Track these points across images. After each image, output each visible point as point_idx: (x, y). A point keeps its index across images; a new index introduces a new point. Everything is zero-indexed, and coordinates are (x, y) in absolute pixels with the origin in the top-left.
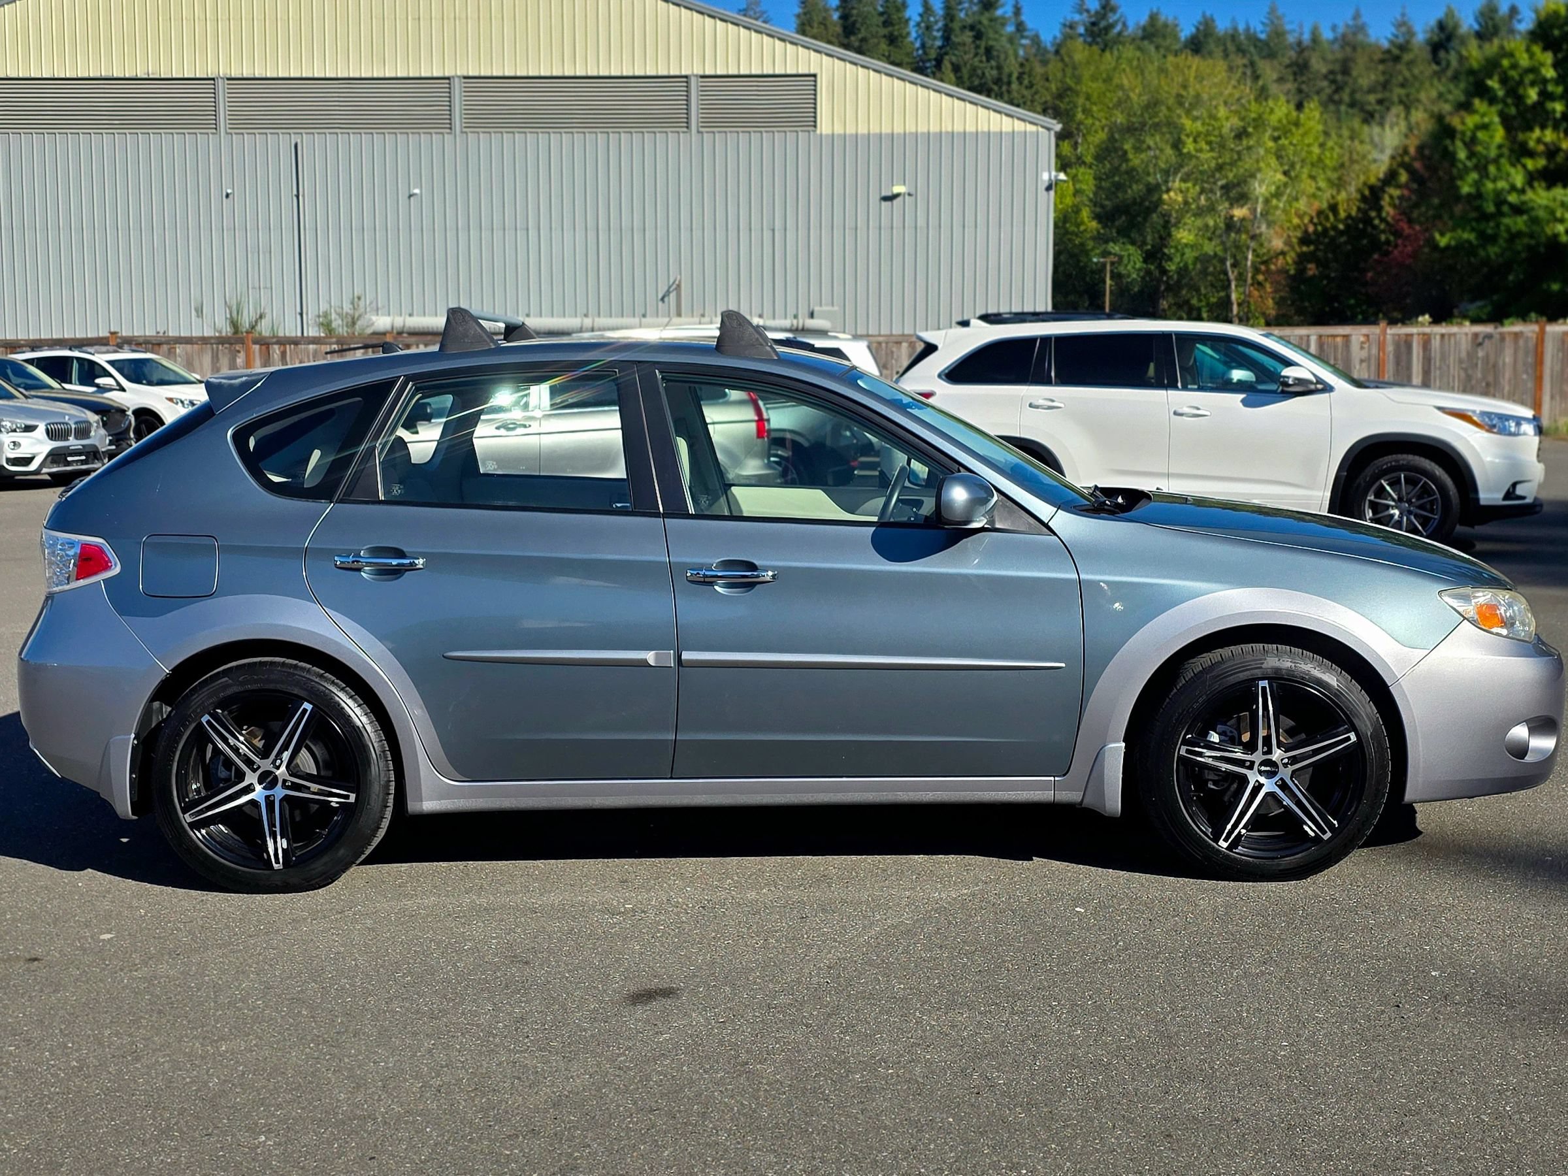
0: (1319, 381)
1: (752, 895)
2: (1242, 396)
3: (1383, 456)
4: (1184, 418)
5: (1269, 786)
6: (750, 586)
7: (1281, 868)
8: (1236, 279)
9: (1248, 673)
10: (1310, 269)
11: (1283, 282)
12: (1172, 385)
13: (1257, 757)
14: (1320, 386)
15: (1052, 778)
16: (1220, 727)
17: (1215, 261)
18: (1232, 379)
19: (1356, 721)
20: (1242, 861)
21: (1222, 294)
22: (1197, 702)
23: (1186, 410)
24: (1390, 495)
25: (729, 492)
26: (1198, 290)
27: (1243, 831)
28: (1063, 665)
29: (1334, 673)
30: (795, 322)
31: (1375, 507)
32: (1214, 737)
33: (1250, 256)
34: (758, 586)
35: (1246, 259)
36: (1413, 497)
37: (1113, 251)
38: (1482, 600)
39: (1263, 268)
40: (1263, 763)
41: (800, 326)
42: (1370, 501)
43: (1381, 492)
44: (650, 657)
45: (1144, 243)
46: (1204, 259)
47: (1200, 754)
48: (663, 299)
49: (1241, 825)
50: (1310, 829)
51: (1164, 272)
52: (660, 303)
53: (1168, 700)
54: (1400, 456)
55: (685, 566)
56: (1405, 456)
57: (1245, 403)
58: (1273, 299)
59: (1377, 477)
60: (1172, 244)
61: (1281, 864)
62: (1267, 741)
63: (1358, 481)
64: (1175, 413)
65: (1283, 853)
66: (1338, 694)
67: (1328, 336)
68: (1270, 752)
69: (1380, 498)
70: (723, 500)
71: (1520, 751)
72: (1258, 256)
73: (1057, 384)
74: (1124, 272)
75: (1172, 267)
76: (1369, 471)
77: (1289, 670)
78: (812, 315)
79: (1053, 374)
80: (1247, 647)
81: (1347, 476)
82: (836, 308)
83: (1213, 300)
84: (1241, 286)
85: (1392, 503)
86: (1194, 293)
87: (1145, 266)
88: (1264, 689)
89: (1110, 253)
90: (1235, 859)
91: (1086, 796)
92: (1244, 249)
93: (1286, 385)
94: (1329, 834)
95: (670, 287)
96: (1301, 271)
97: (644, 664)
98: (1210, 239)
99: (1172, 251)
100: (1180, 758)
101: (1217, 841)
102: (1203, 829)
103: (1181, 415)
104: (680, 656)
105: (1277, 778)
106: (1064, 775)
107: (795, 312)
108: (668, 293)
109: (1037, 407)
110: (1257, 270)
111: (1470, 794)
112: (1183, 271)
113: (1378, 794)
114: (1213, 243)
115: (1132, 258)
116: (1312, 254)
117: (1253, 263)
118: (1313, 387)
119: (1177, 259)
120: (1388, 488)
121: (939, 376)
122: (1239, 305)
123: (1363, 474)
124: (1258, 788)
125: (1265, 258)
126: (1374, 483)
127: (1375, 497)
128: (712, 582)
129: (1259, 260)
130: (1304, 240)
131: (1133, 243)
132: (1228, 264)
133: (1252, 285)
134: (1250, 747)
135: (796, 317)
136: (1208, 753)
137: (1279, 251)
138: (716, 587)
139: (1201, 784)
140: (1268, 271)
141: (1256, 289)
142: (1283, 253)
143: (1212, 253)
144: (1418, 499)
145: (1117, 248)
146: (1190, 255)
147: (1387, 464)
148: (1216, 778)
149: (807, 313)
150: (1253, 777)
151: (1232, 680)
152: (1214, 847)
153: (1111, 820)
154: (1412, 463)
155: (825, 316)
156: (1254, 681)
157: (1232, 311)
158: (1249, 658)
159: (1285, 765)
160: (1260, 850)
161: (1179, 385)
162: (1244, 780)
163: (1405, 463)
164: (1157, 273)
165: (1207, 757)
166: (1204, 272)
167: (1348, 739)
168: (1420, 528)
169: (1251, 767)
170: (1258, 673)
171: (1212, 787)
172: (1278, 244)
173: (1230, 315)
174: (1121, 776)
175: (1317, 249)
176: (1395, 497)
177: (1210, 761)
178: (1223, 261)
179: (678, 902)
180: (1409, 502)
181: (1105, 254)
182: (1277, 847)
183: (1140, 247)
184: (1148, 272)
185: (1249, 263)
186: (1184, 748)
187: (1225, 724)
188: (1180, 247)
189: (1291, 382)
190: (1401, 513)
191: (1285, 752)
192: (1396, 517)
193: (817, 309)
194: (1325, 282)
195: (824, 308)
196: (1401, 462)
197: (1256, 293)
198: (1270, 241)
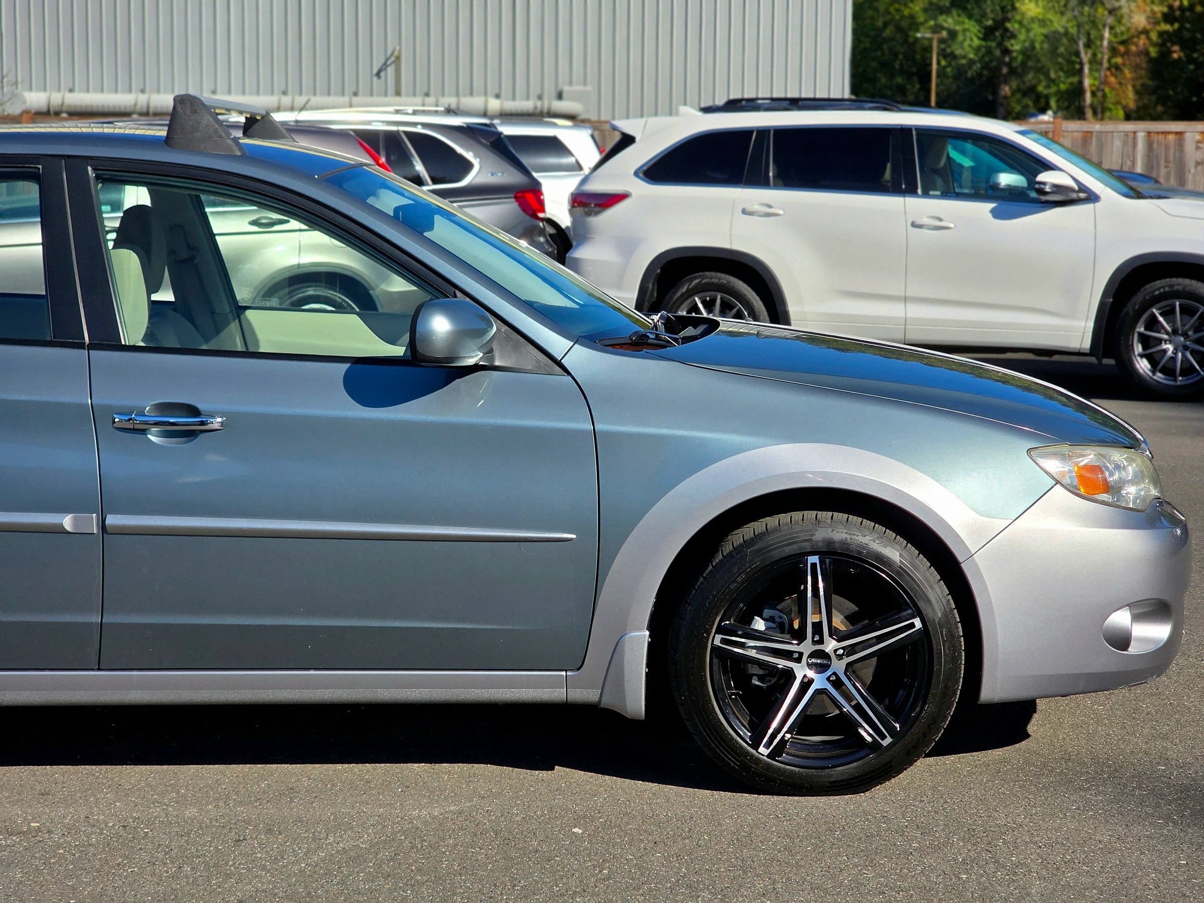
0: (1082, 188)
1: (191, 812)
2: (992, 205)
3: (1155, 280)
4: (924, 230)
5: (819, 682)
6: (190, 435)
7: (833, 779)
8: (1090, 62)
9: (795, 546)
10: (1175, 52)
11: (1144, 65)
12: (911, 191)
13: (807, 647)
14: (1082, 195)
15: (564, 673)
16: (767, 612)
17: (1065, 41)
18: (999, 184)
19: (922, 605)
20: (785, 770)
21: (1075, 80)
22: (734, 581)
23: (926, 221)
24: (1163, 327)
25: (242, 317)
26: (1047, 75)
27: (788, 736)
28: (574, 536)
29: (897, 546)
30: (539, 104)
31: (1146, 341)
32: (759, 624)
33: (1107, 34)
34: (202, 435)
35: (1102, 38)
36: (1189, 329)
37: (945, 25)
38: (1084, 461)
39: (1122, 49)
40: (813, 655)
41: (545, 110)
42: (1140, 334)
43: (1152, 324)
44: (68, 522)
45: (984, 15)
46: (1053, 39)
47: (742, 646)
48: (378, 74)
49: (785, 729)
50: (866, 733)
51: (1006, 51)
52: (375, 79)
53: (702, 579)
54: (1174, 280)
55: (110, 410)
56: (1180, 280)
57: (996, 214)
58: (1134, 86)
59: (1147, 305)
60: (1018, 17)
61: (832, 775)
62: (817, 627)
63: (1125, 310)
64: (914, 225)
65: (835, 762)
66: (901, 571)
67: (1158, 133)
68: (821, 641)
69: (1151, 330)
70: (234, 326)
71: (1121, 641)
72: (1115, 35)
73: (776, 187)
74: (958, 52)
75: (1016, 46)
76: (1138, 299)
77: (843, 543)
78: (560, 96)
79: (771, 174)
80: (797, 515)
81: (1112, 303)
82: (589, 88)
83: (1063, 87)
84: (1097, 70)
85: (1165, 337)
86: (1042, 77)
87: (984, 43)
88: (814, 565)
89: (943, 28)
90: (779, 769)
91: (604, 695)
92: (1100, 27)
93: (1042, 192)
94: (888, 740)
95: (387, 60)
96: (1165, 54)
97: (59, 530)
98: (1062, 13)
99: (1016, 26)
100: (715, 649)
101: (756, 747)
102: (741, 734)
103: (920, 226)
104: (104, 521)
105: (829, 673)
106: (579, 669)
107: (539, 92)
108: (384, 67)
109: (751, 214)
110: (1114, 51)
111: (1064, 692)
112: (1029, 53)
113: (947, 693)
114: (1065, 19)
115: (968, 34)
116: (1177, 33)
117: (1110, 42)
118: (1074, 196)
119: (1022, 37)
120: (1161, 319)
121: (636, 174)
122: (1093, 94)
123: (1132, 301)
124: (806, 684)
125: (1125, 37)
126: (1144, 312)
127: (1146, 329)
128: (144, 430)
129: (1119, 40)
130: (1168, 18)
131: (970, 17)
132: (1081, 44)
133: (1109, 69)
134: (800, 636)
135: (540, 97)
136: (752, 643)
137: (1140, 29)
138: (149, 436)
139: (743, 680)
140: (1127, 53)
141: (1112, 74)
142: (1146, 32)
143: (1061, 30)
144: (1196, 332)
145: (950, 20)
146: (1038, 31)
147: (1159, 289)
148: (761, 672)
149: (554, 93)
150: (802, 671)
151: (777, 554)
152: (752, 755)
153: (634, 723)
154: (1188, 288)
155: (577, 97)
156: (803, 555)
157: (1084, 100)
158: (797, 528)
159: (840, 657)
160: (808, 758)
161: (919, 191)
162: (789, 675)
163: (1180, 288)
164: (998, 53)
165: (751, 649)
166: (1054, 52)
167: (912, 625)
168: (1197, 367)
169: (798, 660)
170: (807, 546)
171: (757, 683)
172: (1140, 20)
173: (1082, 104)
174: (644, 670)
175: (1182, 27)
176: (1169, 329)
177: (753, 653)
178: (1074, 41)
179: (98, 821)
180: (1185, 335)
181: (937, 29)
182: (828, 754)
183: (979, 22)
184: (989, 52)
185: (1105, 43)
186: (718, 638)
187: (774, 608)
188: (1025, 22)
189: (1048, 189)
190: (1176, 349)
191: (839, 641)
192: (1170, 353)
193: (566, 89)
194: (1192, 67)
195: (577, 88)
196: (1176, 287)
197: (1112, 80)
198: (1130, 17)
